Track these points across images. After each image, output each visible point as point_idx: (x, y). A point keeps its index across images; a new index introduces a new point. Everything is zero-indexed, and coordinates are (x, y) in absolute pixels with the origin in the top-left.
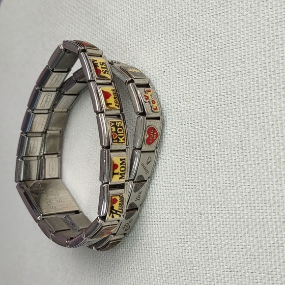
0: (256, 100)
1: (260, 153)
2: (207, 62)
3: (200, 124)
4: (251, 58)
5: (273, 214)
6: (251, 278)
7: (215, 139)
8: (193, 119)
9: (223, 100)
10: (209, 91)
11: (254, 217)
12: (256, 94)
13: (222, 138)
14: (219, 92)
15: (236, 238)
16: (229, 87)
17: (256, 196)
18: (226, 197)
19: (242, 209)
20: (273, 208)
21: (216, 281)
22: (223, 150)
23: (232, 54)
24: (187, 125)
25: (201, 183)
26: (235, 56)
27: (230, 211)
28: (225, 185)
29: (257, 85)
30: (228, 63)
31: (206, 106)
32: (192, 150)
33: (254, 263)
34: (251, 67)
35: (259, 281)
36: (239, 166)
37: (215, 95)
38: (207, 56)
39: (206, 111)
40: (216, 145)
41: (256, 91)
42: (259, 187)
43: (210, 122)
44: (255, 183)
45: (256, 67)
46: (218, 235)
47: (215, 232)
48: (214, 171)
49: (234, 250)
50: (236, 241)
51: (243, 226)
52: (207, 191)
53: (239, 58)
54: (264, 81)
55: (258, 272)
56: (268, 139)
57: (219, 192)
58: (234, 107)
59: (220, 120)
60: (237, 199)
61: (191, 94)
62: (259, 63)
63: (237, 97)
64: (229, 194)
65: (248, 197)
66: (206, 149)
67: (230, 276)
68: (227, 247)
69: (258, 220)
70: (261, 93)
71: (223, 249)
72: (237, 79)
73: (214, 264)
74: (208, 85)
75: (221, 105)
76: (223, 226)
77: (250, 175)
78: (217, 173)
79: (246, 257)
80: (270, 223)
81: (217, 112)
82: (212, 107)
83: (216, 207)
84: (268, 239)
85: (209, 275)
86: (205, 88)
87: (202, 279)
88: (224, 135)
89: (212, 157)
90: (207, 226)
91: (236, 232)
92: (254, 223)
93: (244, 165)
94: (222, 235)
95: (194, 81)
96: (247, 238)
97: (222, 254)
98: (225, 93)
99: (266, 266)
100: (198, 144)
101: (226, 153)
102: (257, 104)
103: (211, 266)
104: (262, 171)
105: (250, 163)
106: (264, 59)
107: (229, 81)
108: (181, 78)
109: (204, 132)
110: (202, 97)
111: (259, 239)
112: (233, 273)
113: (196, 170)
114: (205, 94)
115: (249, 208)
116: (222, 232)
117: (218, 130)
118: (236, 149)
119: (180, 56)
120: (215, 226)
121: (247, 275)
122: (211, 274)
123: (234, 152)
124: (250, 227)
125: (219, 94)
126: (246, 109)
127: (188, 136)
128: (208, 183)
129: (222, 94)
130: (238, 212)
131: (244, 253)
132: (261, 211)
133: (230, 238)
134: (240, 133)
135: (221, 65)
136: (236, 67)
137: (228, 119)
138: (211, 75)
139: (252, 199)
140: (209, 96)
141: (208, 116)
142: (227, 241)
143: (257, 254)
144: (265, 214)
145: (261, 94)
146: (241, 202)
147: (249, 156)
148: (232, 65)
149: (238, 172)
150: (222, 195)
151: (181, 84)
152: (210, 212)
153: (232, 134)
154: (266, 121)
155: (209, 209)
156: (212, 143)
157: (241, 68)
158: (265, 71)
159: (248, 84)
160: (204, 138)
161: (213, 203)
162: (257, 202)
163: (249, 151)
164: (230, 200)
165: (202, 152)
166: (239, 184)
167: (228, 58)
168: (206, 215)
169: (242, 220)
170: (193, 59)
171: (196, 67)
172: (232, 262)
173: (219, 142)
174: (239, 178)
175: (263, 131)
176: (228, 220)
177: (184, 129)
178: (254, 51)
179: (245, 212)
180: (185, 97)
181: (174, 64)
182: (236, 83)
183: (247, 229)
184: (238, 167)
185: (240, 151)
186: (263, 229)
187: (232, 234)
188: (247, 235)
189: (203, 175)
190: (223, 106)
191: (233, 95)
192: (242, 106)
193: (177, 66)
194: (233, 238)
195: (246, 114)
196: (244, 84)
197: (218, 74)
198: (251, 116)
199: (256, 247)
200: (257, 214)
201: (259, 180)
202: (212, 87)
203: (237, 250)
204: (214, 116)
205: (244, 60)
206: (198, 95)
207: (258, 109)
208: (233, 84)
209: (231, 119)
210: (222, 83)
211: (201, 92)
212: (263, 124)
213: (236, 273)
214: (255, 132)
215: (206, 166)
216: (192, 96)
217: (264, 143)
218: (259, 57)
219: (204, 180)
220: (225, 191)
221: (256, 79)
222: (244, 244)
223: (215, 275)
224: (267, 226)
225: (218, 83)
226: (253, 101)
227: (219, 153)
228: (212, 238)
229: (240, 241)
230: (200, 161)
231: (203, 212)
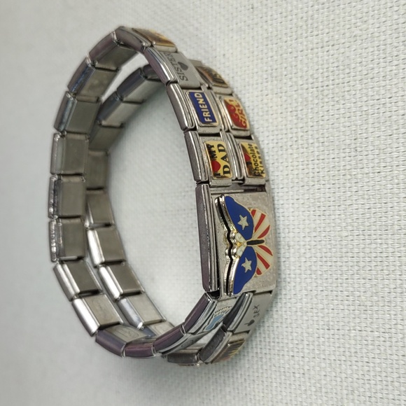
0: (381, 78)
1: (382, 156)
2: (310, 22)
3: (295, 113)
4: (377, 16)
5: (397, 245)
6: (359, 338)
7: (316, 136)
8: (284, 106)
9: (331, 78)
10: (311, 65)
11: (367, 250)
12: (381, 69)
13: (326, 135)
14: (326, 66)
15: (339, 280)
16: (341, 59)
17: (373, 220)
18: (328, 221)
19: (351, 238)
20: (396, 237)
21: (306, 342)
22: (327, 152)
23: (348, 9)
24: (275, 116)
25: (292, 201)
26: (353, 12)
27: (333, 242)
28: (328, 204)
29: (383, 56)
30: (342, 23)
31: (305, 86)
32: (280, 152)
33: (364, 316)
34: (376, 30)
35: (370, 342)
36: (351, 175)
37: (321, 71)
38: (310, 13)
39: (305, 95)
40: (316, 144)
41: (382, 65)
42: (379, 205)
43: (310, 110)
44: (373, 201)
45: (383, 29)
46: (313, 276)
47: (309, 272)
48: (312, 183)
49: (335, 298)
50: (339, 285)
51: (351, 264)
52: (301, 213)
53: (359, 16)
54: (394, 49)
55: (369, 329)
56: (395, 136)
57: (318, 213)
58: (347, 89)
59: (326, 108)
60: (344, 224)
61: (284, 69)
62: (389, 23)
63: (352, 74)
64: (333, 217)
65: (360, 221)
66: (301, 150)
67: (327, 336)
68: (325, 293)
69: (374, 255)
70: (389, 68)
71: (319, 297)
72: (354, 47)
73: (305, 318)
74: (310, 56)
75: (327, 86)
76: (320, 263)
77: (366, 188)
78: (317, 186)
79: (352, 308)
80: (391, 259)
81: (321, 97)
82: (315, 89)
83: (312, 236)
84: (386, 282)
85: (296, 334)
86: (306, 61)
87: (286, 341)
88: (331, 130)
89: (310, 162)
90: (297, 263)
91: (339, 272)
92: (368, 259)
93: (358, 174)
94: (319, 277)
95: (290, 50)
96: (355, 281)
97: (317, 304)
98: (335, 68)
99: (381, 321)
100: (290, 143)
101: (332, 156)
102: (383, 83)
103: (300, 322)
104: (383, 182)
105: (366, 170)
106: (396, 17)
107: (342, 50)
108: (270, 46)
109: (300, 125)
110: (300, 74)
111: (374, 282)
112: (332, 332)
113: (286, 181)
114: (305, 69)
115: (362, 237)
116: (320, 273)
117: (321, 123)
118: (348, 150)
119: (270, 13)
120: (309, 264)
121: (352, 335)
122: (300, 333)
123: (343, 155)
124: (362, 264)
125: (325, 70)
126: (365, 91)
127: (276, 133)
128: (301, 201)
129: (331, 69)
130: (344, 243)
131: (351, 303)
132: (379, 241)
133: (330, 281)
134: (353, 128)
135: (331, 25)
136: (353, 29)
137: (337, 106)
138: (315, 41)
139: (367, 224)
140: (310, 72)
141: (307, 101)
142: (325, 285)
143: (369, 303)
144: (385, 246)
145: (389, 70)
146: (350, 228)
147: (365, 161)
148: (348, 26)
149: (348, 185)
150: (323, 217)
151: (270, 54)
152: (302, 243)
153: (343, 129)
154: (394, 108)
155: (302, 238)
156: (311, 141)
157: (361, 30)
158: (396, 35)
159: (370, 54)
160: (300, 134)
161: (307, 230)
162: (374, 228)
163: (366, 153)
164: (333, 225)
165: (295, 156)
166: (349, 202)
167: (342, 15)
168: (297, 247)
169: (350, 255)
170: (290, 17)
171: (294, 29)
172: (331, 315)
173: (321, 140)
174: (349, 194)
175: (388, 123)
176: (329, 254)
177: (271, 121)
178: (382, 6)
179: (356, 242)
180: (275, 74)
181: (260, 24)
182: (352, 53)
183: (356, 268)
184: (349, 177)
185: (353, 154)
186: (380, 268)
187: (334, 275)
188: (356, 277)
189: (296, 189)
190: (331, 87)
191: (347, 71)
192: (359, 87)
193: (265, 27)
194: (335, 280)
195: (365, 99)
196: (365, 55)
197: (326, 39)
198: (371, 102)
199: (369, 294)
200: (374, 246)
201: (378, 196)
202: (315, 59)
203: (340, 298)
204: (316, 101)
205: (365, 19)
206: (294, 71)
207: (383, 92)
208: (347, 54)
209: (342, 106)
210: (331, 52)
211: (299, 66)
212: (388, 114)
213: (336, 331)
214: (376, 125)
215: (301, 176)
216: (285, 73)
217: (389, 141)
218: (389, 14)
219: (296, 197)
220: (327, 213)
221: (383, 47)
222: (351, 289)
223: (305, 335)
224: (386, 264)
225: (325, 53)
226: (376, 79)
227: (321, 157)
228: (303, 280)
229: (345, 285)
230: (292, 168)
231: (292, 243)
